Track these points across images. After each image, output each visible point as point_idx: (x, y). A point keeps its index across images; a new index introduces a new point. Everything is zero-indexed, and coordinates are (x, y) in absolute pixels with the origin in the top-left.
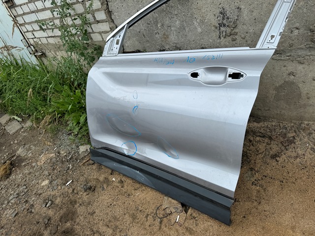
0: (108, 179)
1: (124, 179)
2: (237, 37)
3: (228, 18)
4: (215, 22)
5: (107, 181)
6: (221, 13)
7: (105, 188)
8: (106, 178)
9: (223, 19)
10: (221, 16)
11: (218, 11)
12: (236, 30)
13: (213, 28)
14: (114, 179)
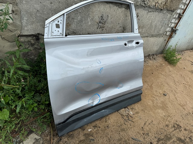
0: (86, 134)
1: (94, 124)
2: (104, 28)
3: (103, 19)
4: (98, 20)
5: (87, 135)
6: (101, 17)
7: (93, 138)
8: (84, 135)
9: (101, 19)
10: (101, 18)
11: (100, 15)
12: (105, 26)
13: (96, 23)
14: (89, 130)
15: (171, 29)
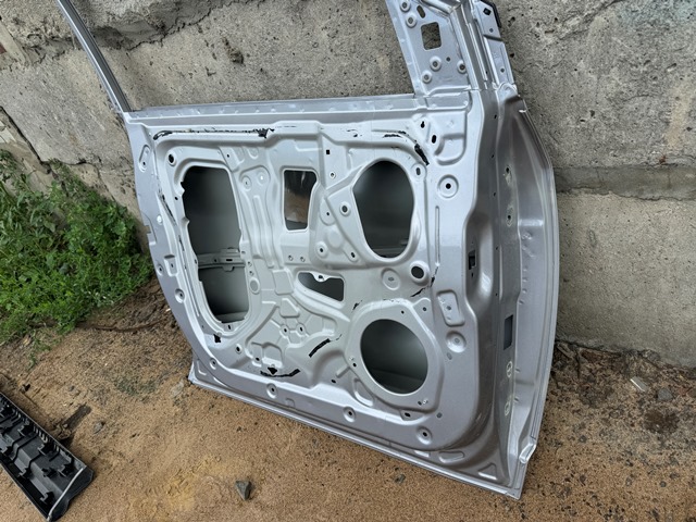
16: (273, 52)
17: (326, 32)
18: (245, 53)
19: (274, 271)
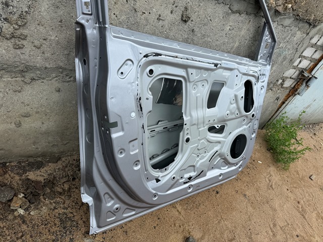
15: (297, 72)
16: (205, 25)
17: (229, 27)
18: (191, 19)
19: (200, 130)
